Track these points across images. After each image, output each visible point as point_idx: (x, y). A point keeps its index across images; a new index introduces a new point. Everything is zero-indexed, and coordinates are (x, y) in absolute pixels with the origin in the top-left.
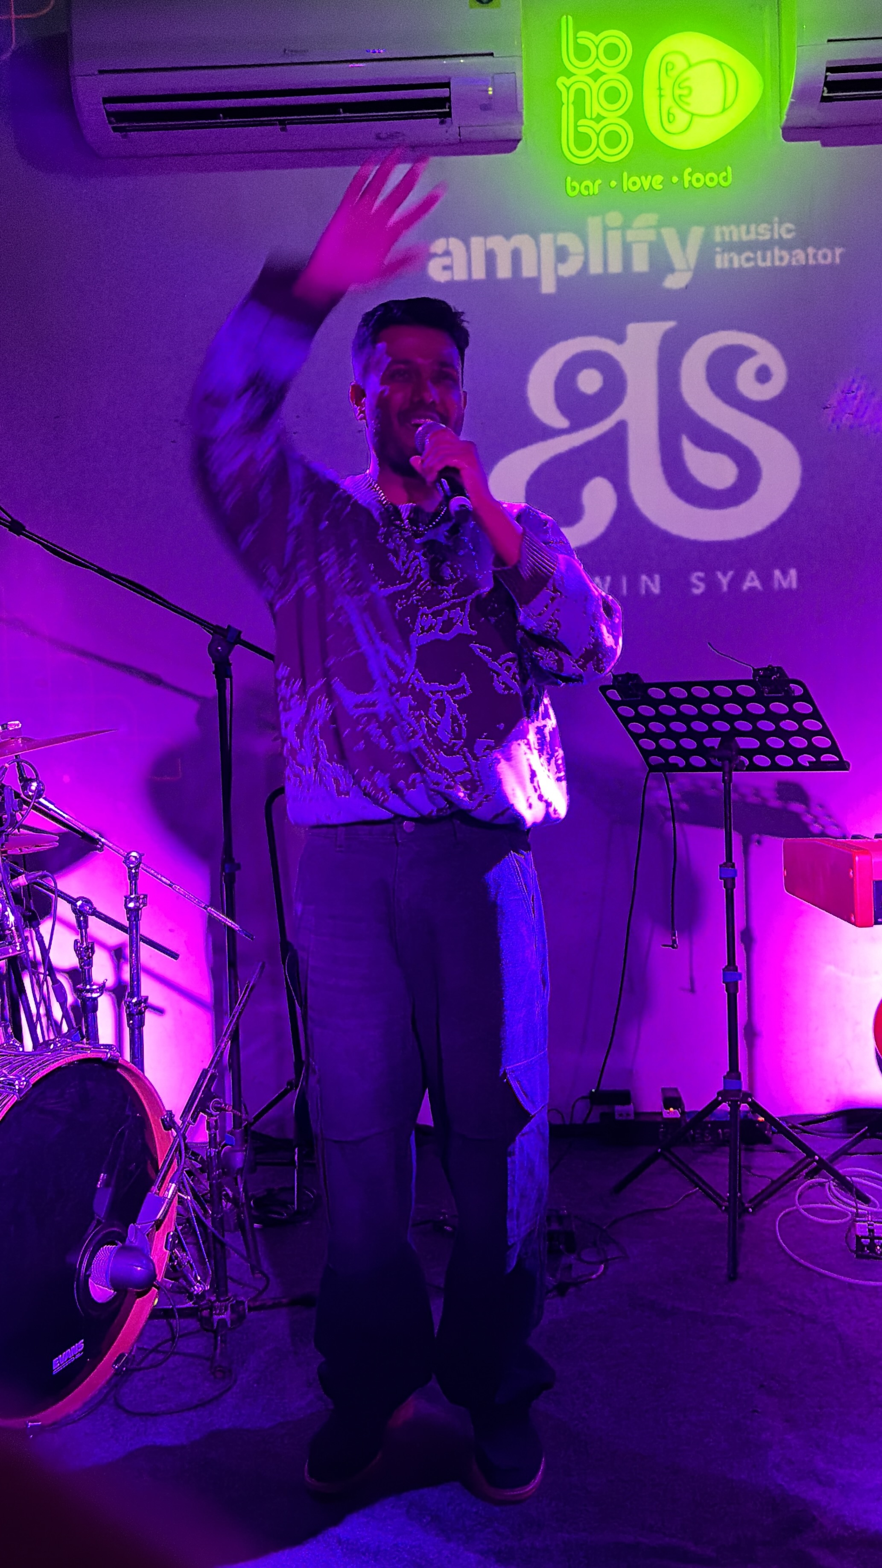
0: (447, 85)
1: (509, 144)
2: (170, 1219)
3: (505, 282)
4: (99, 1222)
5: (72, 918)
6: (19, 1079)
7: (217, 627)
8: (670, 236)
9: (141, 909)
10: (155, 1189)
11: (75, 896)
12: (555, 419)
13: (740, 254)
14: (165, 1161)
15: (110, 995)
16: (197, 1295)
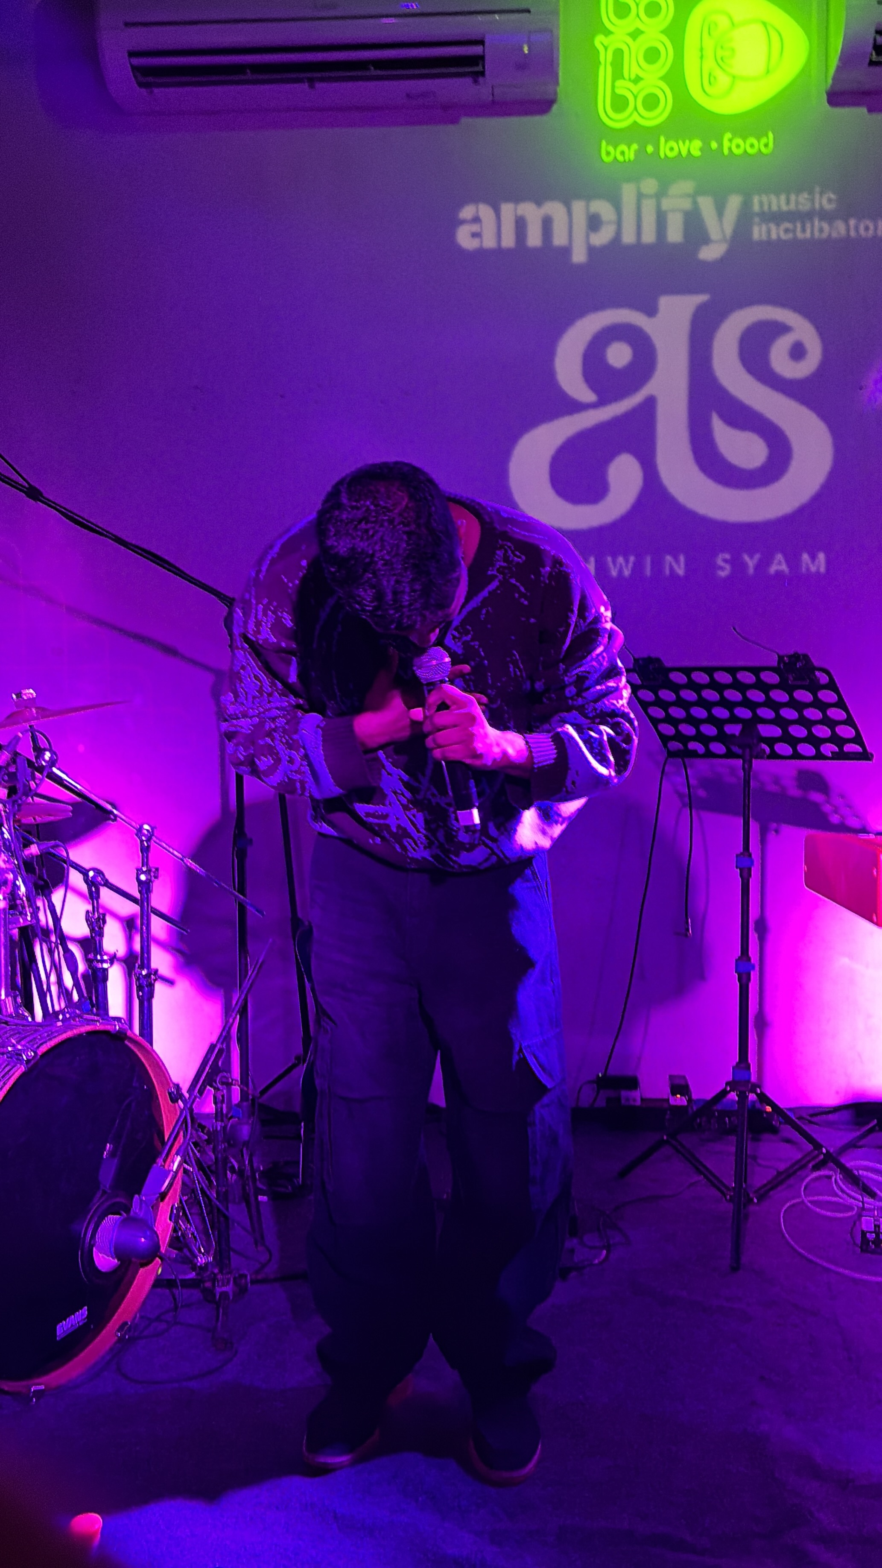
0: (481, 42)
1: (543, 106)
2: (175, 1191)
3: (535, 250)
4: (104, 1192)
5: (84, 887)
6: (27, 1049)
8: (706, 205)
9: (152, 882)
10: (160, 1161)
11: (87, 867)
12: (584, 394)
13: (778, 224)
14: (171, 1134)
15: (122, 966)
16: (201, 1267)
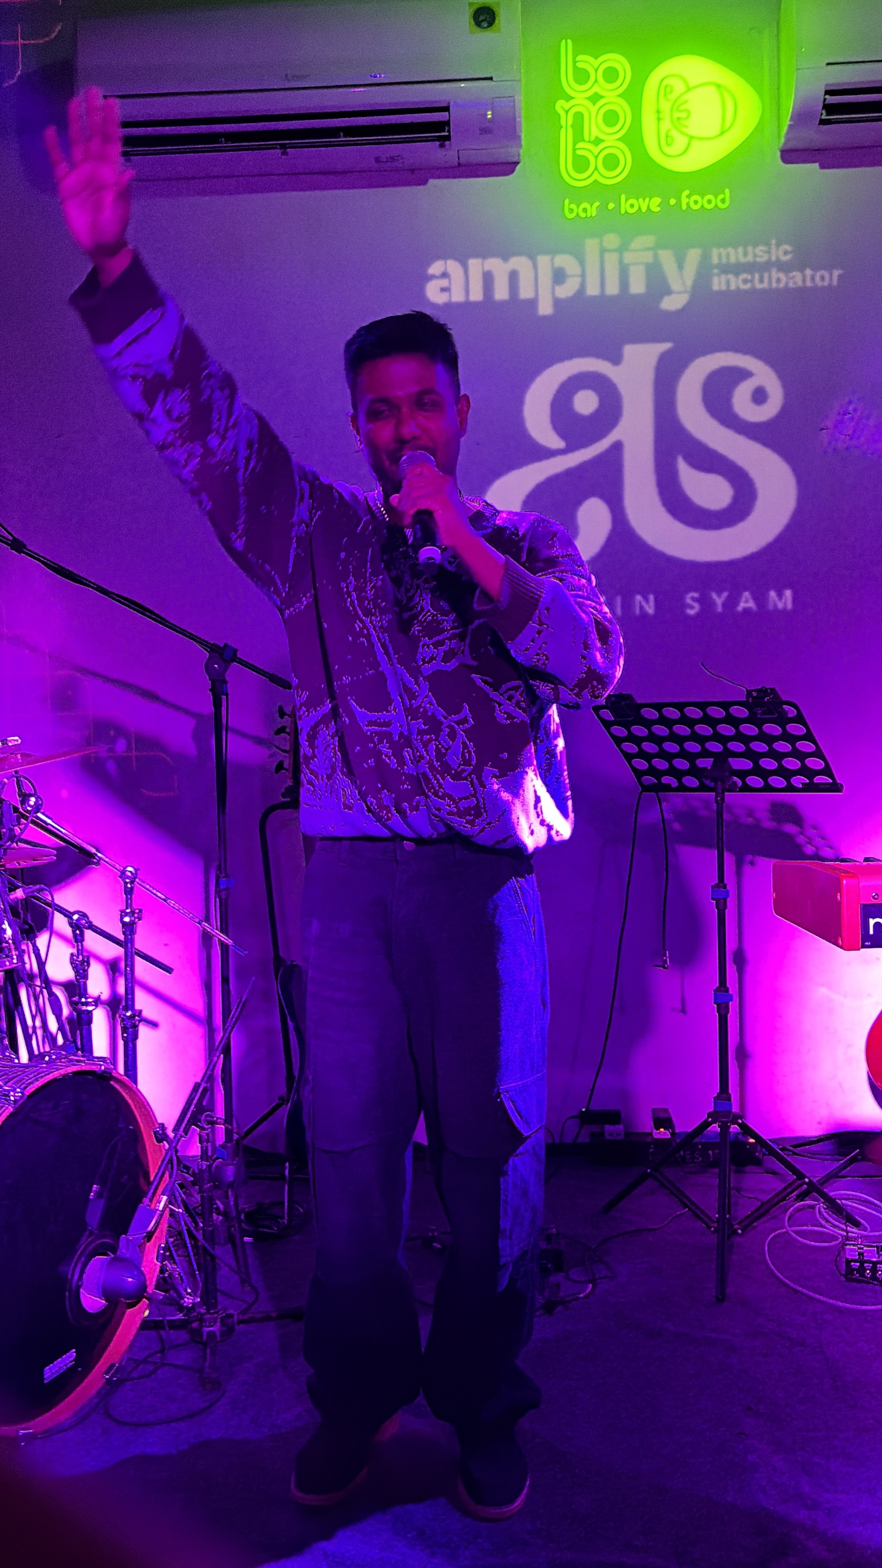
0: (446, 109)
1: (508, 167)
2: (162, 1231)
3: (502, 303)
4: (91, 1233)
5: (68, 931)
6: (14, 1090)
7: (214, 645)
8: (667, 258)
9: (136, 923)
10: (146, 1200)
11: (71, 910)
12: (552, 441)
13: (737, 275)
14: (157, 1174)
15: (105, 1008)
16: (187, 1308)
